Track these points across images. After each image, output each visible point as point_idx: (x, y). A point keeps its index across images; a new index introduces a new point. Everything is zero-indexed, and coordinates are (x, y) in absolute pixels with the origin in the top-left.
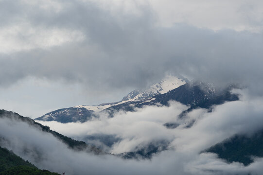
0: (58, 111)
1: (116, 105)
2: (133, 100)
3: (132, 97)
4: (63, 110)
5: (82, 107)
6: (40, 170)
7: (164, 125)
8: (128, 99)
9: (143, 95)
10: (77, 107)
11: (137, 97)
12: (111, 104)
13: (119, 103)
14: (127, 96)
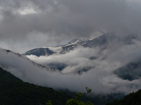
0: (34, 50)
1: (65, 46)
2: (74, 44)
3: (73, 42)
4: (37, 49)
5: (46, 47)
6: (24, 82)
7: (90, 59)
8: (71, 43)
9: (79, 41)
10: (44, 47)
11: (76, 42)
12: (62, 46)
13: (66, 46)
14: (71, 42)
